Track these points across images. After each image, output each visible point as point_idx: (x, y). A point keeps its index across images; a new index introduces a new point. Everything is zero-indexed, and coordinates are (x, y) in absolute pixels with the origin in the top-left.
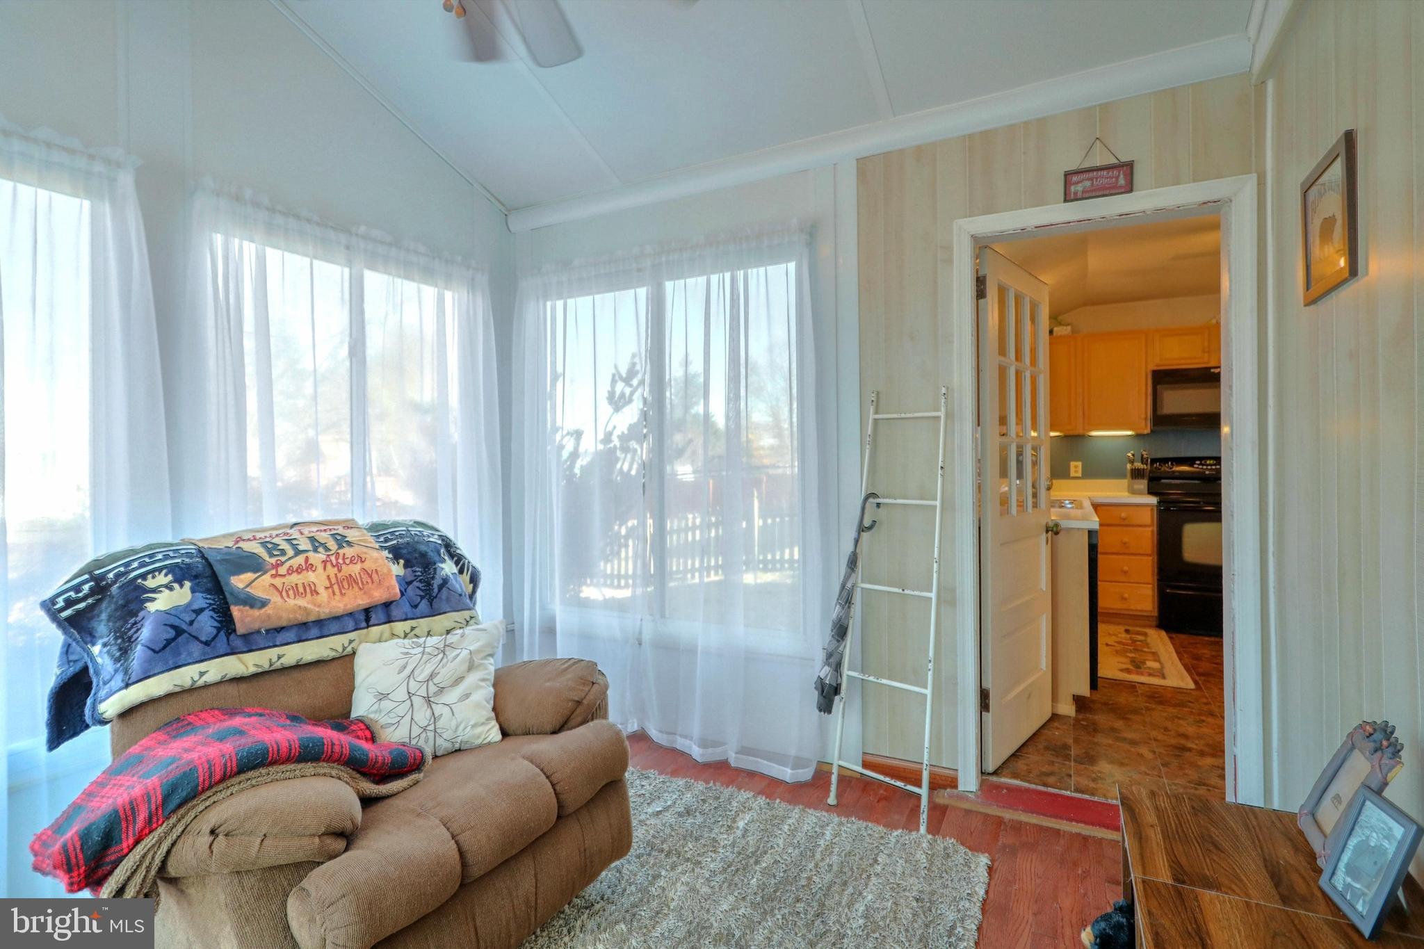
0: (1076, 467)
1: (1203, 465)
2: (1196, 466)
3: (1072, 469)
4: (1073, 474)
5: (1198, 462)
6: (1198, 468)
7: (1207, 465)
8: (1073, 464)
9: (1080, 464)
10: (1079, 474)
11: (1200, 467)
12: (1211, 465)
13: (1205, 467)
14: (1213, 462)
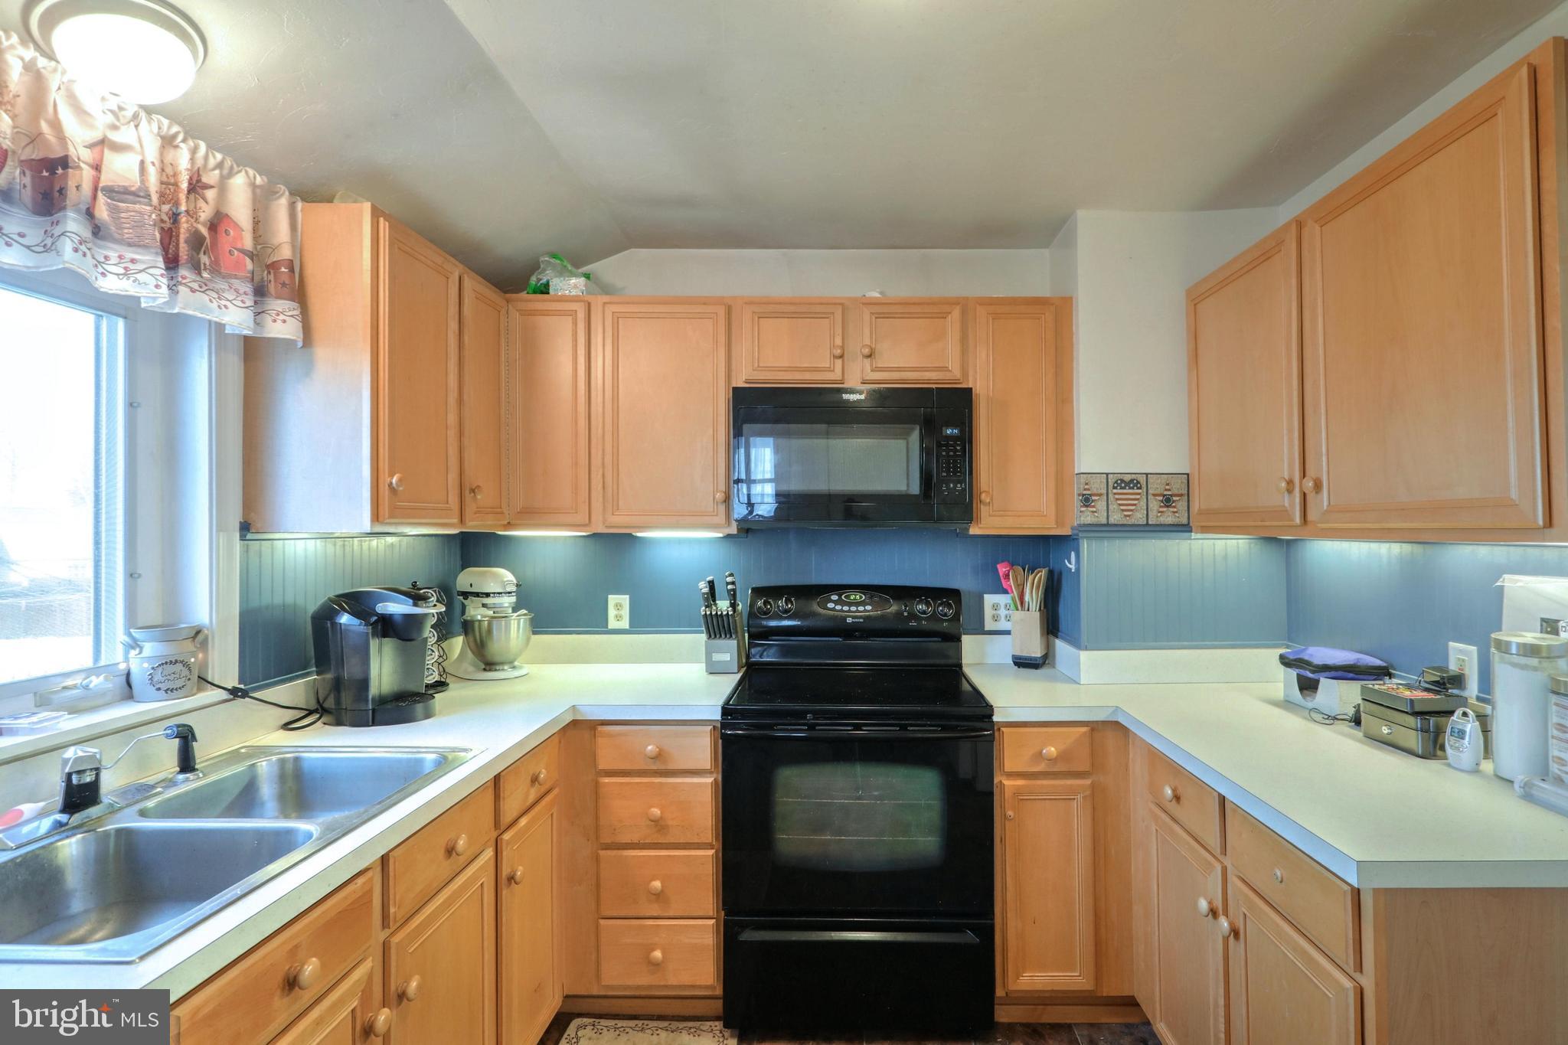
0: (618, 606)
1: (843, 603)
2: (831, 605)
3: (612, 612)
4: (613, 624)
5: (835, 597)
6: (833, 609)
7: (850, 604)
8: (613, 599)
9: (625, 600)
10: (625, 624)
11: (838, 607)
12: (857, 604)
13: (846, 608)
14: (861, 597)
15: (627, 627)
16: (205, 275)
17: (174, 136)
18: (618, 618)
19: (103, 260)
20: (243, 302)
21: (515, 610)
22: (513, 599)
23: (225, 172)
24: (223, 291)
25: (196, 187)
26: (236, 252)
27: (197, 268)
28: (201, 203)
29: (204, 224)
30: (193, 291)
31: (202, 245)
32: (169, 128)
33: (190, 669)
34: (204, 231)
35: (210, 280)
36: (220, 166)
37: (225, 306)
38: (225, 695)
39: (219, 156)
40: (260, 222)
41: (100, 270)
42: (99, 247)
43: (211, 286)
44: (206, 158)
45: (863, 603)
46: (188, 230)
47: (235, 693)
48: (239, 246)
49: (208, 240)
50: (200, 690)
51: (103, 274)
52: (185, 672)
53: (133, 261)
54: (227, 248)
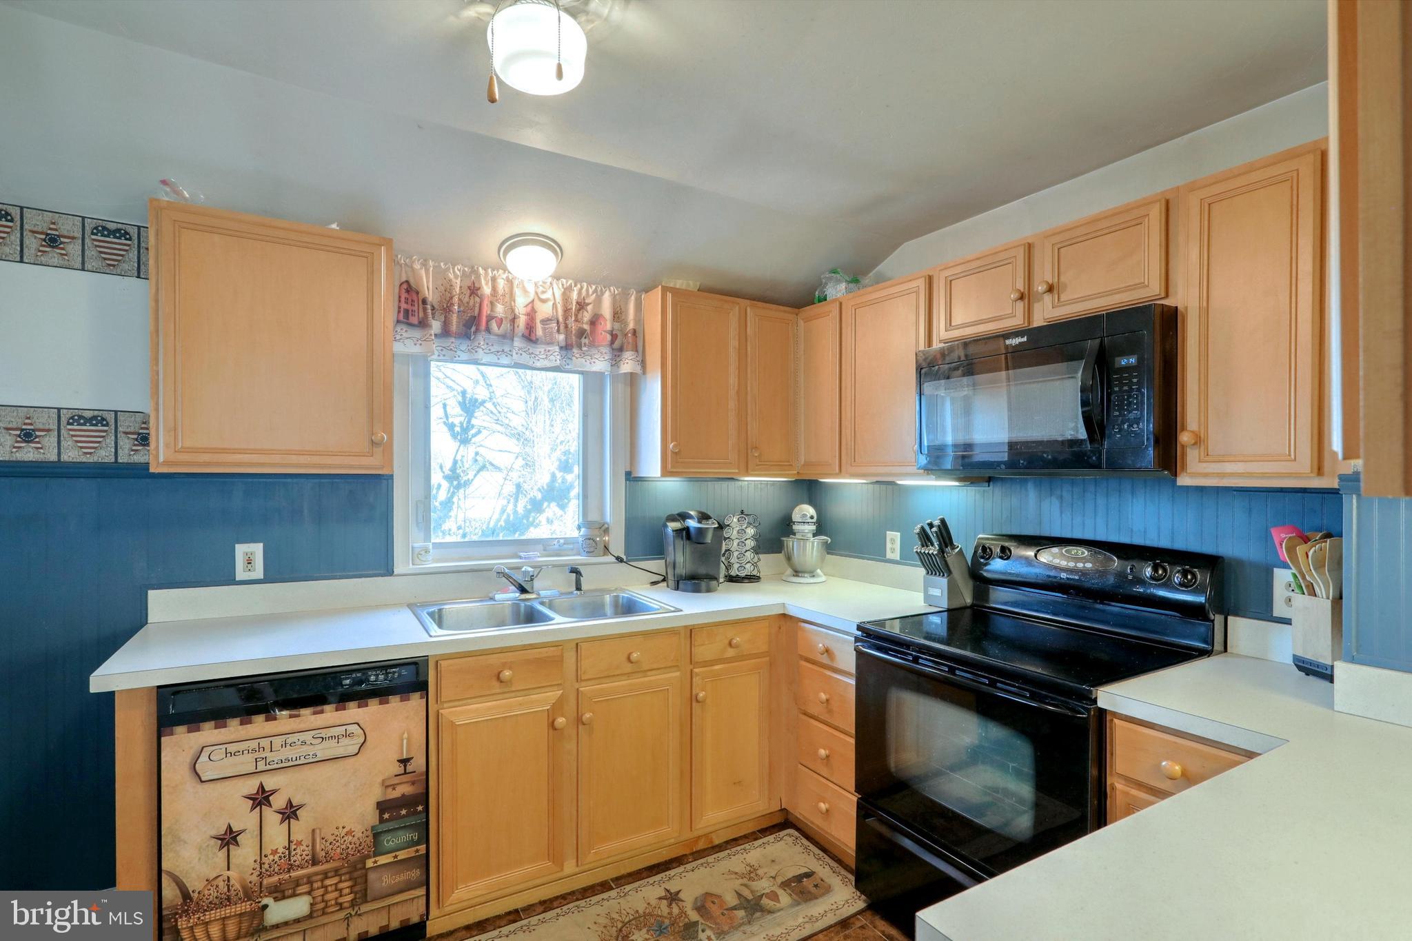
0: (893, 541)
3: (888, 545)
4: (890, 555)
8: (888, 534)
9: (896, 536)
10: (896, 556)
12: (1078, 560)
14: (1083, 553)
15: (898, 558)
16: (584, 349)
17: (571, 286)
18: (893, 550)
19: (538, 353)
20: (604, 358)
21: (814, 535)
22: (814, 527)
23: (599, 293)
24: (594, 354)
25: (581, 306)
26: (603, 333)
27: (580, 347)
28: (585, 313)
29: (587, 323)
30: (577, 358)
31: (584, 334)
32: (567, 283)
33: (596, 544)
34: (586, 327)
35: (587, 351)
36: (595, 291)
37: (594, 362)
38: (614, 559)
39: (594, 287)
40: (618, 315)
41: (537, 358)
42: (537, 348)
43: (587, 353)
44: (587, 290)
45: (1084, 560)
46: (575, 329)
47: (619, 560)
48: (605, 329)
49: (589, 331)
50: (604, 555)
51: (538, 360)
52: (594, 544)
53: (549, 351)
54: (600, 332)
